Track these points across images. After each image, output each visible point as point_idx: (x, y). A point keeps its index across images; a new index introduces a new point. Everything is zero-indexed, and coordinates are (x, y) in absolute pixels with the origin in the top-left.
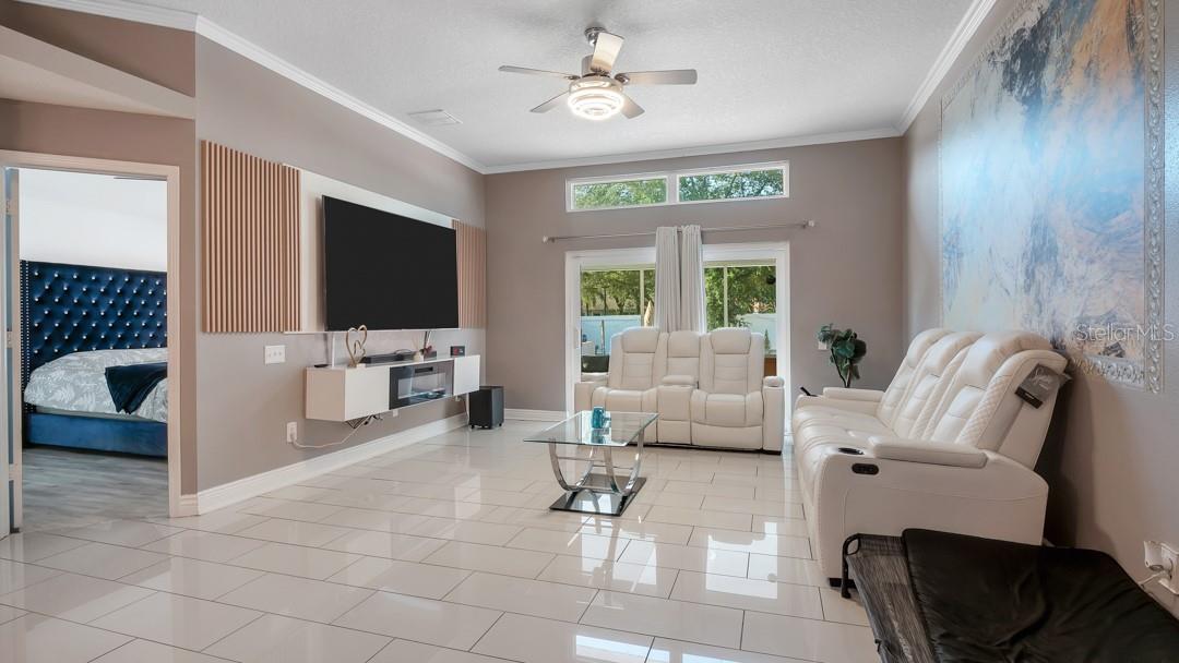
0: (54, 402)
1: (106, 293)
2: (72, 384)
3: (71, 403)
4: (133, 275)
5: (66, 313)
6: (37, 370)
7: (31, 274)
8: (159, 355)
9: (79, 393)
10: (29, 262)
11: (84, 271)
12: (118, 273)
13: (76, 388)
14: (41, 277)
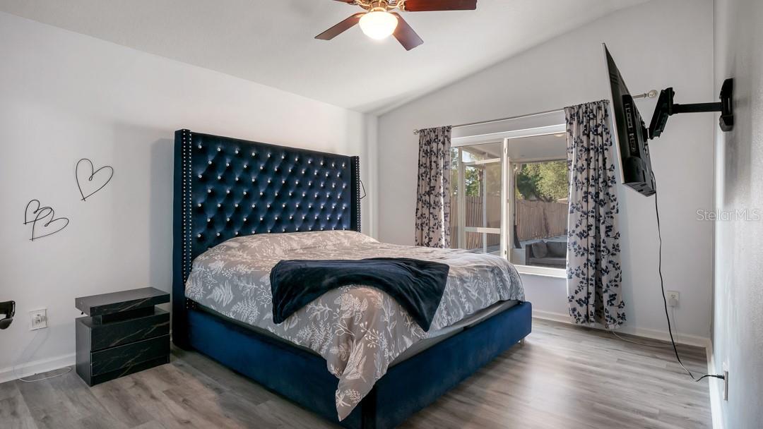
0: (212, 301)
1: (265, 171)
2: (231, 282)
3: (229, 307)
4: (290, 152)
5: (228, 192)
6: (200, 257)
7: (195, 148)
8: (313, 240)
9: (239, 296)
10: (193, 134)
11: (245, 146)
12: (275, 150)
13: (235, 288)
14: (204, 151)
